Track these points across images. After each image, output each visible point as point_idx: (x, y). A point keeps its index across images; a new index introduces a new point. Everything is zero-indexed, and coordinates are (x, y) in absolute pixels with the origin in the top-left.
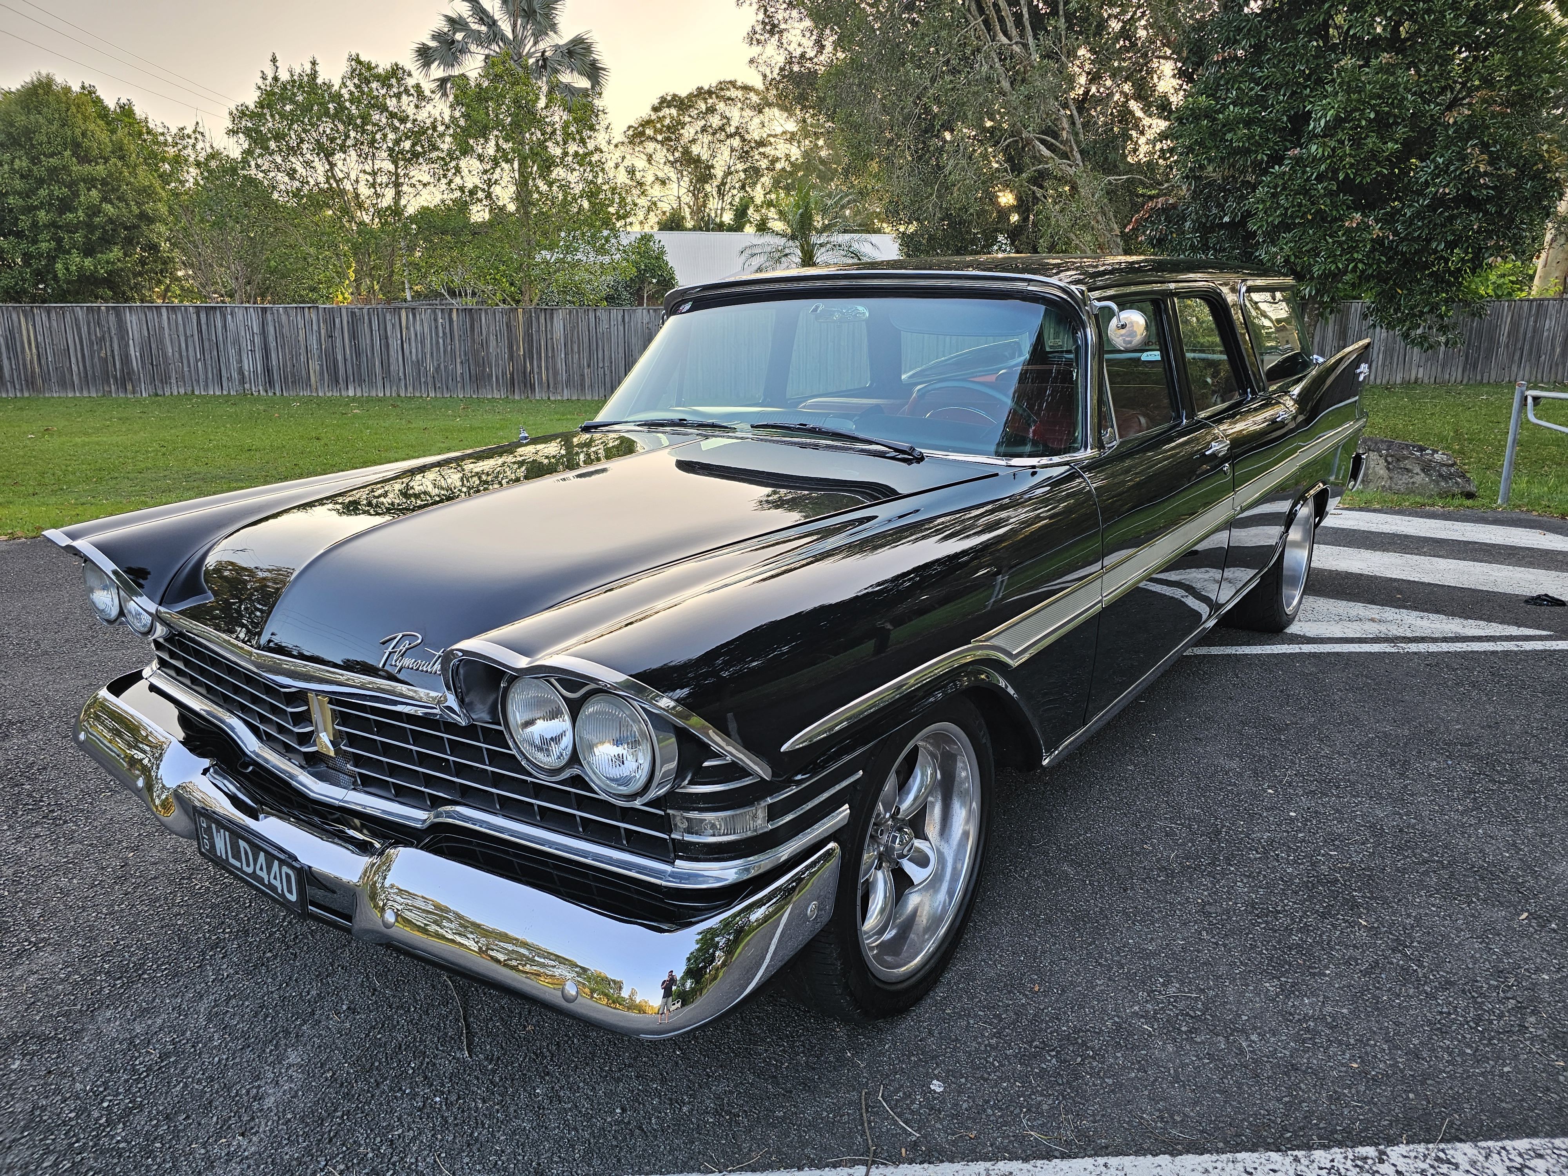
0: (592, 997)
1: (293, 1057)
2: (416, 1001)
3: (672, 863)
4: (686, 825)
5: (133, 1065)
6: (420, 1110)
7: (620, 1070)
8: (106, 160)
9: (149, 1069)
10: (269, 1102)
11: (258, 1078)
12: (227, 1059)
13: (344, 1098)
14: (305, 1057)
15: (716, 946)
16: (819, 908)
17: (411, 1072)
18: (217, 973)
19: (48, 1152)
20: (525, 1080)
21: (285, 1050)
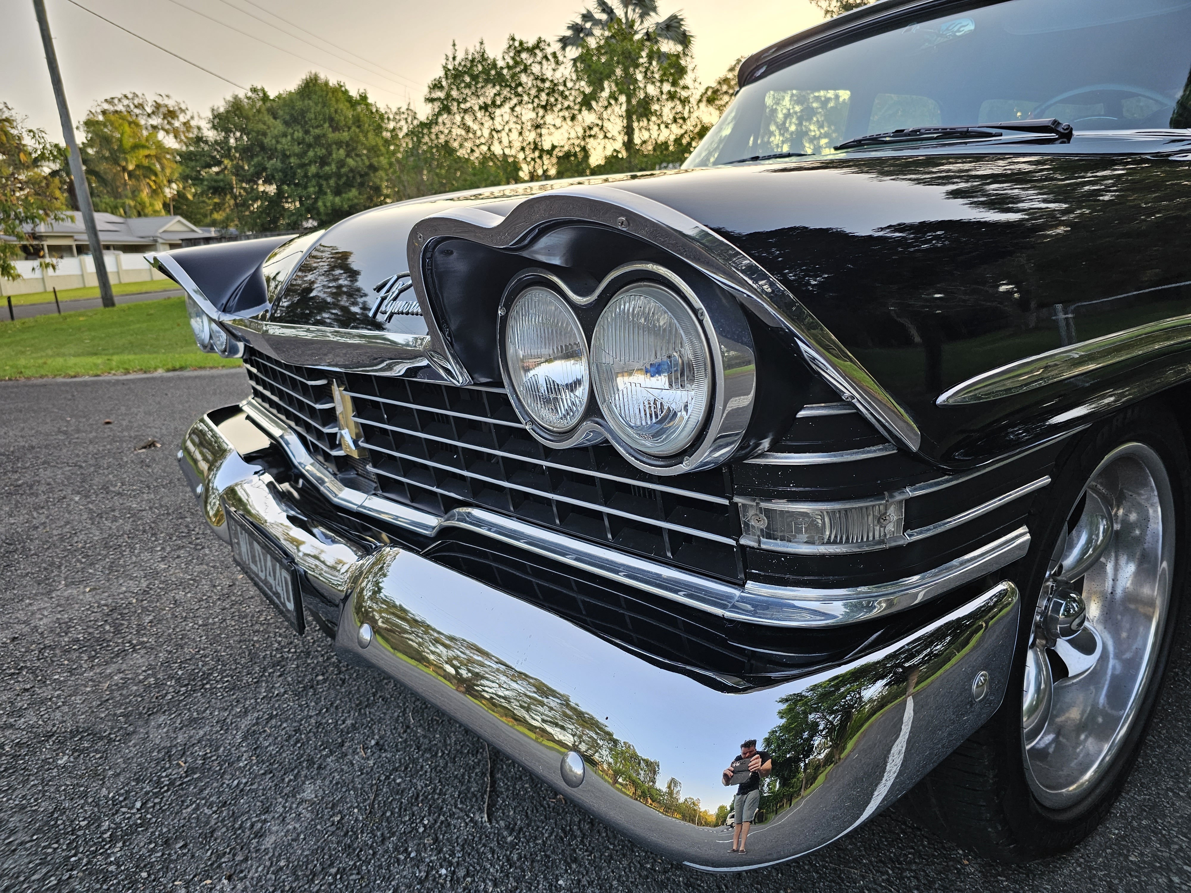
0: (616, 782)
1: (309, 792)
2: (445, 745)
3: (741, 586)
4: (763, 524)
5: (160, 777)
6: (421, 882)
7: (665, 871)
8: (349, 128)
9: (172, 783)
10: (269, 842)
11: (267, 811)
12: (247, 783)
13: (344, 850)
14: (321, 793)
15: (814, 728)
16: (990, 682)
17: (421, 830)
18: (269, 690)
19: (43, 863)
20: (549, 866)
21: (304, 783)
